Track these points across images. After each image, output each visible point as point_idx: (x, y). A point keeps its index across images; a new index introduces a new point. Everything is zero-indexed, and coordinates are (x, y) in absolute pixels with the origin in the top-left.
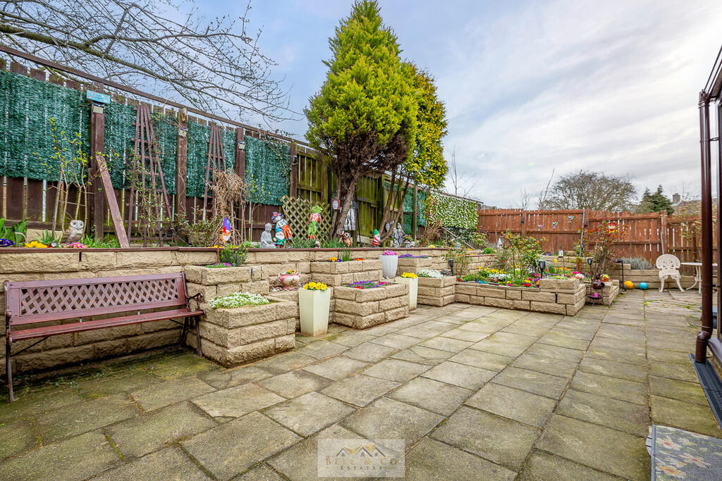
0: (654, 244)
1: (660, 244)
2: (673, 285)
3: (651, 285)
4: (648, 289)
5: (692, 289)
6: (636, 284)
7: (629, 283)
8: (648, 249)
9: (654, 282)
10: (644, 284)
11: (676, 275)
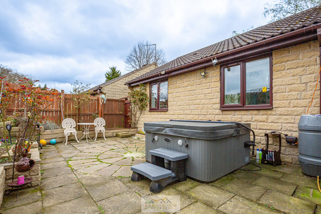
0: (56, 111)
1: (60, 111)
2: (72, 138)
3: (58, 140)
4: (57, 143)
5: (83, 139)
6: (48, 141)
7: (43, 141)
8: (53, 115)
9: (60, 138)
10: (54, 141)
11: (74, 131)
